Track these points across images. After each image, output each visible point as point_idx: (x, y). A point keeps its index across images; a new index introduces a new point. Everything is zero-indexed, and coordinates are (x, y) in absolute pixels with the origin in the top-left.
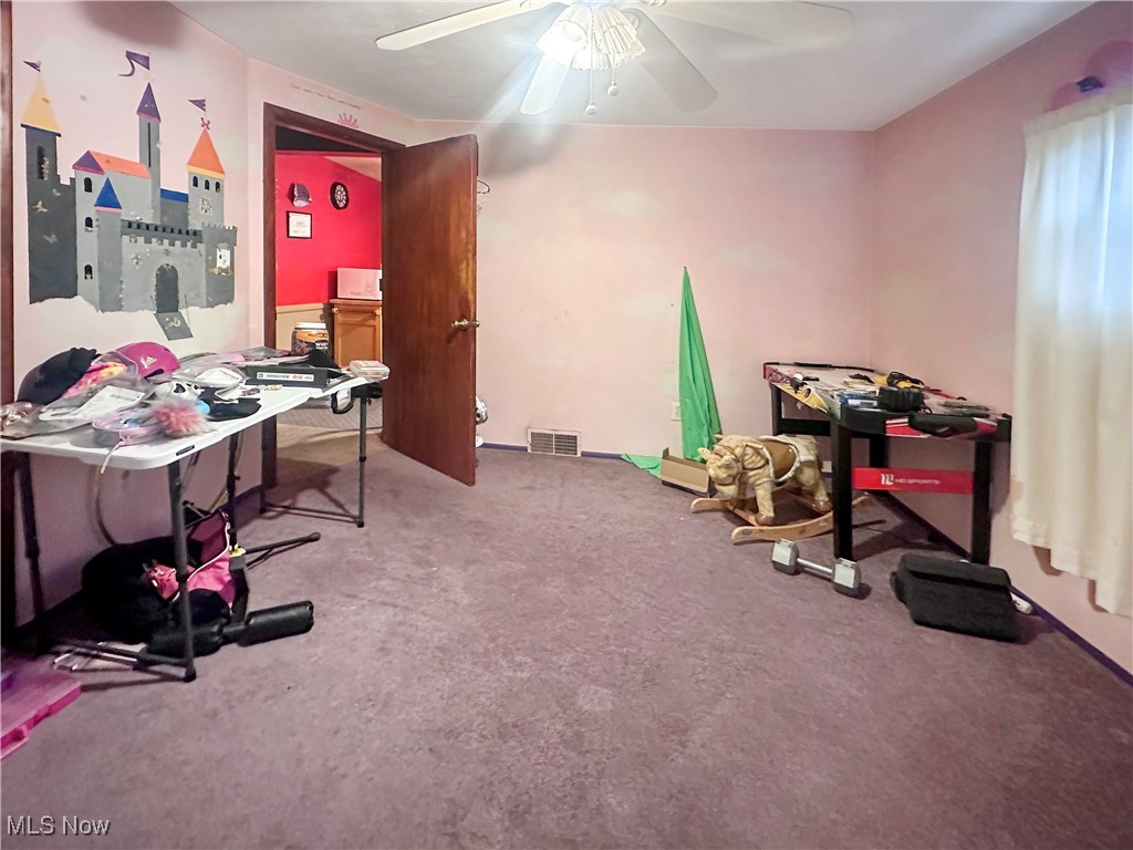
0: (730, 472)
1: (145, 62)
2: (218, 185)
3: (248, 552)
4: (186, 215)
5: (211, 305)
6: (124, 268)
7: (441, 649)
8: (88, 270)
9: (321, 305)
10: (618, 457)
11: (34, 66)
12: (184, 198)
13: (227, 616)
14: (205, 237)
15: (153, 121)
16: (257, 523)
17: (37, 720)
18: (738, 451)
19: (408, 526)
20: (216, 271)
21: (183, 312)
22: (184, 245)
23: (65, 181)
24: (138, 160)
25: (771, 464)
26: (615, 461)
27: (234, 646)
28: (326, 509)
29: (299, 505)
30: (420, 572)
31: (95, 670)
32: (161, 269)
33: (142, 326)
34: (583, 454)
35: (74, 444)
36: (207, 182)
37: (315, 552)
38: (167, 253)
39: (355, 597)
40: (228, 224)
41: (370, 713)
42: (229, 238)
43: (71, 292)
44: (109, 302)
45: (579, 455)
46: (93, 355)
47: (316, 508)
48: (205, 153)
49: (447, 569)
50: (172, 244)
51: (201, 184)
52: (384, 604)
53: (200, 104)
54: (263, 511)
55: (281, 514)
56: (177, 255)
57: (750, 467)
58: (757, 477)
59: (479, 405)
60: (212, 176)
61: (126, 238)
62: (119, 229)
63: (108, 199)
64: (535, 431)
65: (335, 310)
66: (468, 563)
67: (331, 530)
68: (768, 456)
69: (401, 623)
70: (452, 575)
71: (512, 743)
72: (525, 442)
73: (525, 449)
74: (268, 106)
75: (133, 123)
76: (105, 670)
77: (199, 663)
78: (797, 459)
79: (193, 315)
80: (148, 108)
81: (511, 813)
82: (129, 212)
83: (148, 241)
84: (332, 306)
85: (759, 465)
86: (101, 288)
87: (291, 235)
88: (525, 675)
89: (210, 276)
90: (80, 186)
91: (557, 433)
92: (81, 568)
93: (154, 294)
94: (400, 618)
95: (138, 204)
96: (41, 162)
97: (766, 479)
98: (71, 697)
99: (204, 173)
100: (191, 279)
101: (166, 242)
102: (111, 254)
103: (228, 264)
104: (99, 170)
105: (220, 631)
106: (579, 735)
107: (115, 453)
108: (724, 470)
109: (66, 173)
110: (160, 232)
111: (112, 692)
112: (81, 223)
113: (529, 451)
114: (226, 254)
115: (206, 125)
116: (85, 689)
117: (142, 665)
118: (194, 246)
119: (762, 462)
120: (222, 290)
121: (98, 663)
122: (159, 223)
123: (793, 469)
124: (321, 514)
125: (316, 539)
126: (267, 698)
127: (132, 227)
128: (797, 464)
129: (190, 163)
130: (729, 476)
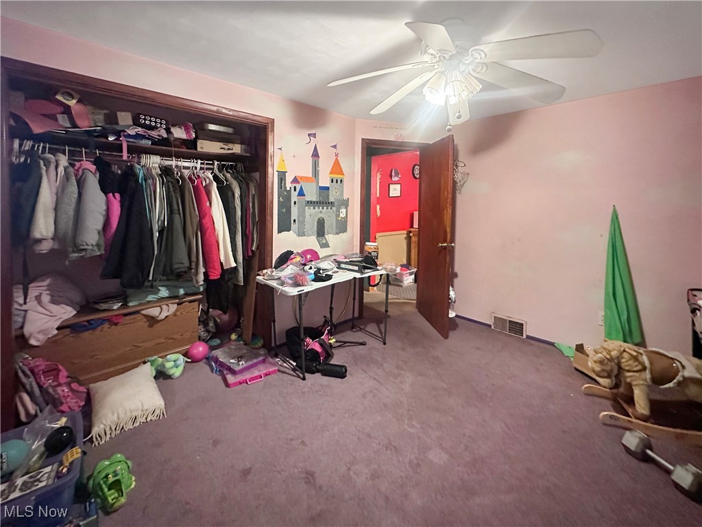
0: (603, 367)
1: (314, 135)
2: (341, 181)
3: (336, 342)
4: (328, 195)
5: (337, 234)
6: (306, 220)
7: (385, 405)
8: (295, 221)
9: (405, 232)
10: (552, 344)
11: (280, 149)
12: (327, 188)
13: (320, 362)
14: (336, 204)
15: (316, 159)
16: (349, 333)
17: (266, 375)
18: (614, 353)
19: (403, 349)
20: (340, 219)
21: (326, 236)
22: (327, 209)
23: (288, 189)
24: (311, 176)
25: (647, 371)
26: (549, 347)
27: (320, 374)
28: (375, 334)
29: (366, 329)
30: (396, 371)
31: (283, 366)
32: (319, 219)
33: (311, 242)
34: (528, 337)
35: (277, 284)
36: (337, 180)
37: (362, 350)
38: (321, 212)
39: (366, 372)
40: (345, 197)
41: (346, 415)
42: (345, 204)
43: (289, 229)
44: (301, 233)
45: (524, 336)
46: (292, 253)
47: (371, 332)
48: (337, 168)
49: (408, 374)
50: (323, 209)
51: (335, 181)
52: (375, 379)
53: (335, 147)
54: (353, 328)
55: (358, 331)
56: (325, 213)
57: (627, 368)
58: (634, 378)
59: (452, 294)
60: (338, 177)
61: (307, 208)
62: (304, 204)
63: (301, 194)
64: (496, 315)
65: (411, 234)
66: (420, 375)
67: (373, 343)
68: (647, 363)
69: (376, 389)
70: (409, 378)
71: (389, 452)
72: (490, 322)
73: (490, 326)
74: (362, 139)
75: (310, 161)
76: (286, 367)
77: (307, 375)
78: (680, 374)
79: (330, 238)
80: (315, 154)
81: (372, 475)
82: (308, 198)
83: (314, 208)
84: (410, 232)
85: (635, 369)
86: (298, 228)
87: (390, 195)
88: (412, 431)
89: (337, 220)
90: (293, 189)
91: (511, 319)
92: (285, 331)
93: (316, 229)
94: (377, 387)
95: (312, 194)
96: (281, 183)
97: (641, 382)
98: (274, 372)
99: (336, 176)
100: (330, 223)
101: (321, 208)
102: (302, 214)
103: (345, 215)
104: (299, 183)
105: (316, 367)
106: (418, 465)
107: (284, 289)
108: (598, 364)
109: (289, 185)
110: (319, 204)
111: (286, 375)
112: (293, 203)
113: (493, 328)
114: (344, 211)
115: (337, 155)
116: (279, 371)
117: (294, 370)
118: (331, 209)
119: (639, 367)
120: (342, 227)
121: (285, 365)
122: (318, 200)
123: (675, 381)
124: (372, 335)
125: (365, 345)
126: (320, 395)
127: (310, 203)
128: (679, 378)
129: (330, 173)
130: (603, 370)
